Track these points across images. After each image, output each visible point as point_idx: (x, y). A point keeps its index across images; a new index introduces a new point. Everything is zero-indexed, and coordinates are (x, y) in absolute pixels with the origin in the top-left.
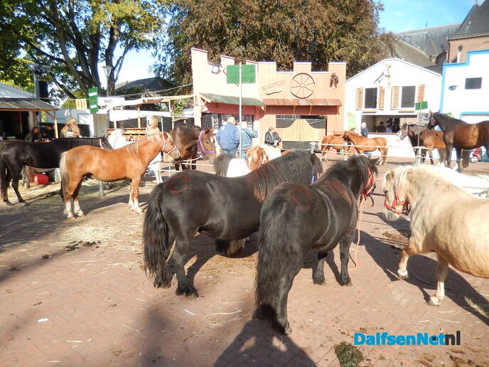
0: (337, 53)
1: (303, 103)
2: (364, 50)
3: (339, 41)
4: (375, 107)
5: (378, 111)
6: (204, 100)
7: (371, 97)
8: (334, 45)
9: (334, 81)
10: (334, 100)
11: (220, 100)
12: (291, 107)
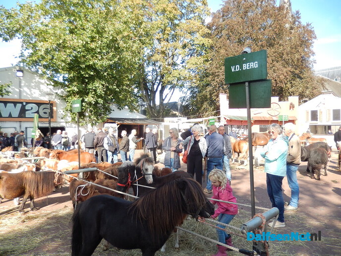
0: (291, 90)
1: (275, 119)
2: (307, 88)
3: (291, 83)
4: (317, 120)
5: (318, 123)
6: (225, 119)
7: (314, 115)
8: (289, 85)
9: (292, 106)
10: (293, 117)
11: (234, 119)
12: (268, 121)
